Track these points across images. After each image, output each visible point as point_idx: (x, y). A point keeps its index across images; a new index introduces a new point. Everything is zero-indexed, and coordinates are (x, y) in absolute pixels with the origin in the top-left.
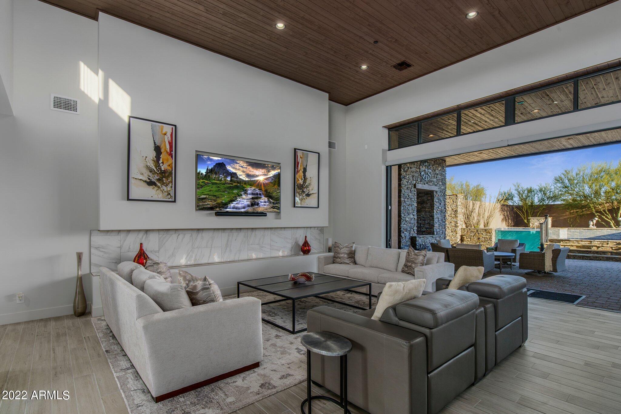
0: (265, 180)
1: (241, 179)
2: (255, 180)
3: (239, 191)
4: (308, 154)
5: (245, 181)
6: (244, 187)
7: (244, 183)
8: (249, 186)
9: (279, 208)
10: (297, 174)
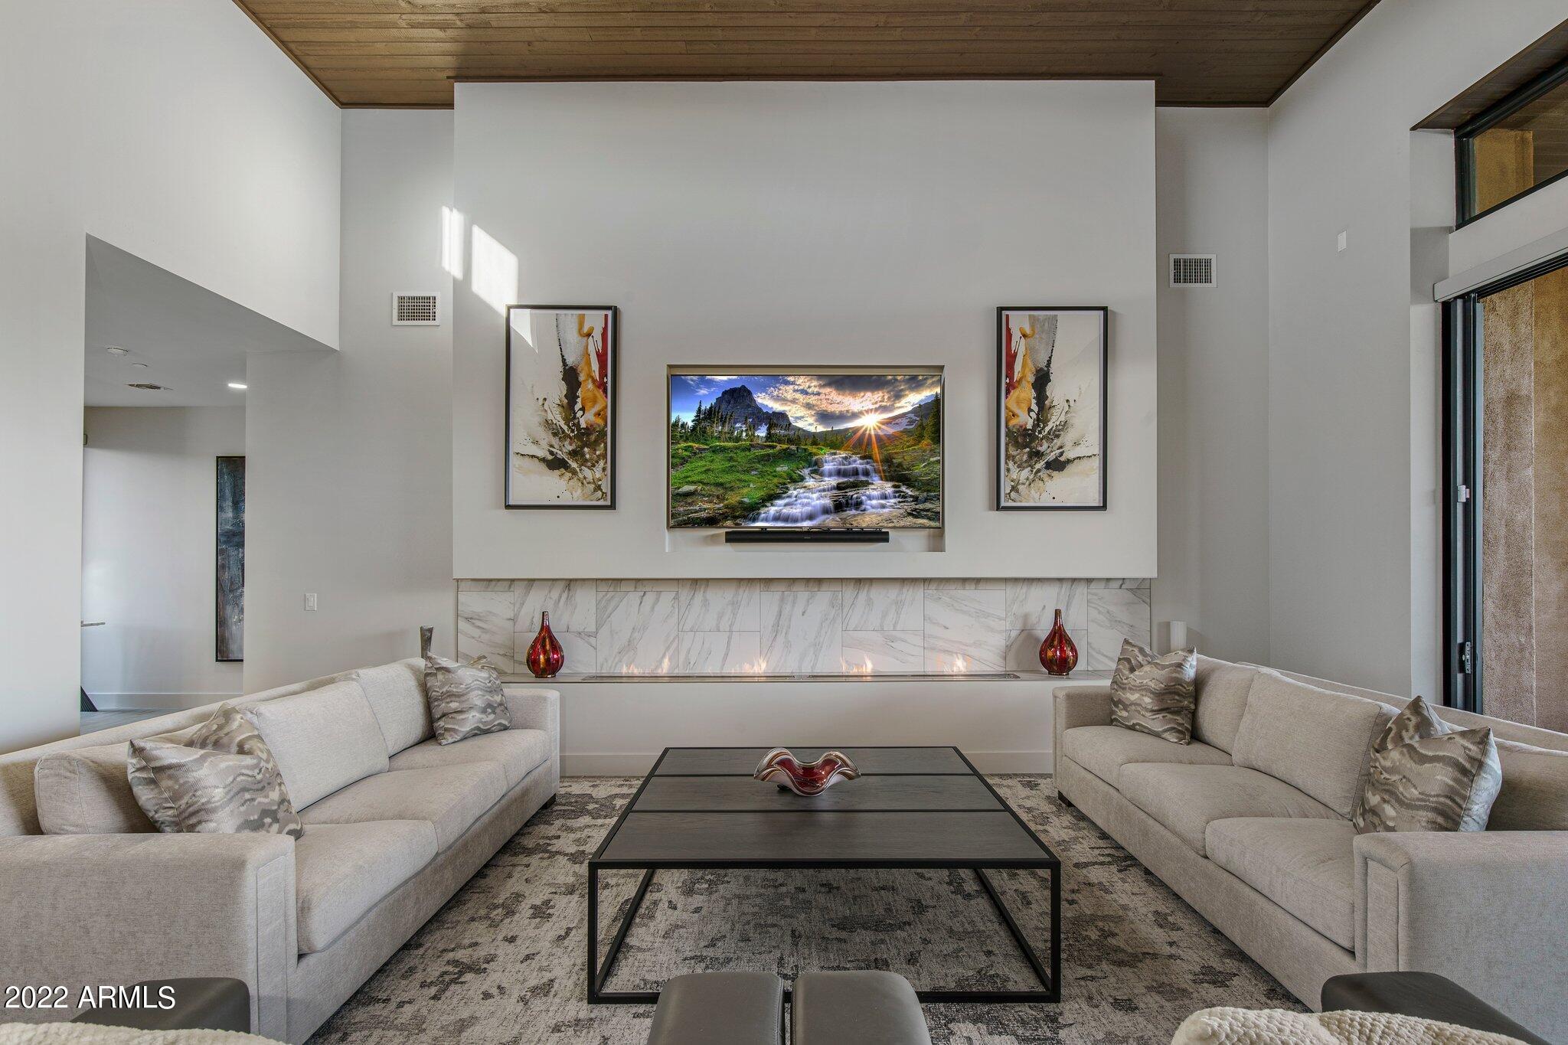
0: (883, 427)
1: (799, 429)
2: (847, 430)
3: (794, 466)
4: (1055, 317)
5: (814, 435)
6: (811, 453)
7: (810, 441)
8: (827, 450)
9: (937, 516)
10: (1008, 392)
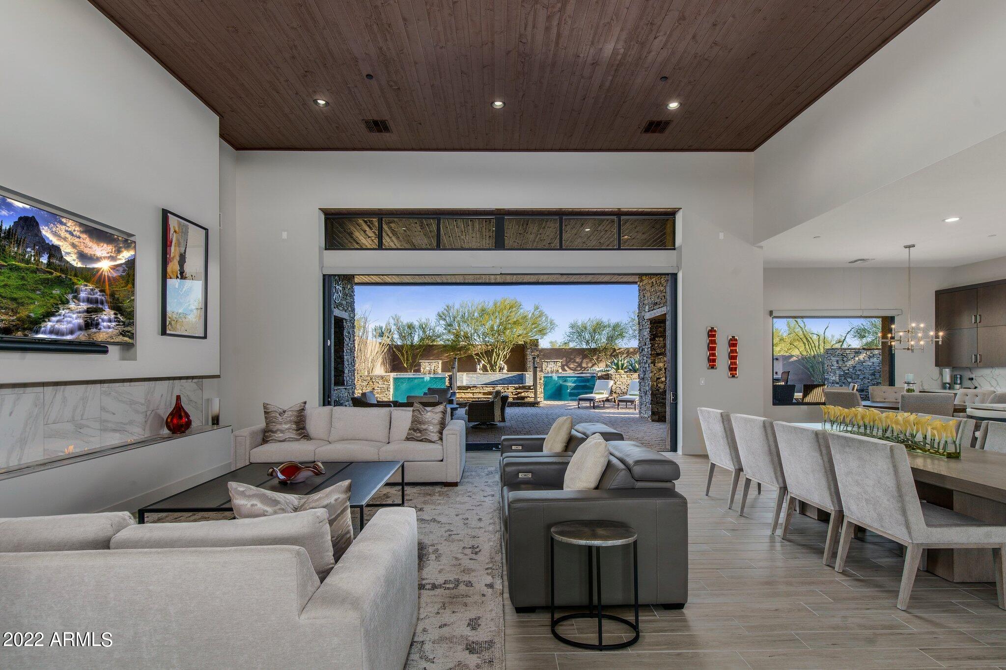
0: (111, 271)
1: (68, 262)
2: (94, 269)
3: (63, 291)
5: (76, 269)
6: (73, 283)
7: (73, 273)
8: (82, 282)
9: (132, 336)
